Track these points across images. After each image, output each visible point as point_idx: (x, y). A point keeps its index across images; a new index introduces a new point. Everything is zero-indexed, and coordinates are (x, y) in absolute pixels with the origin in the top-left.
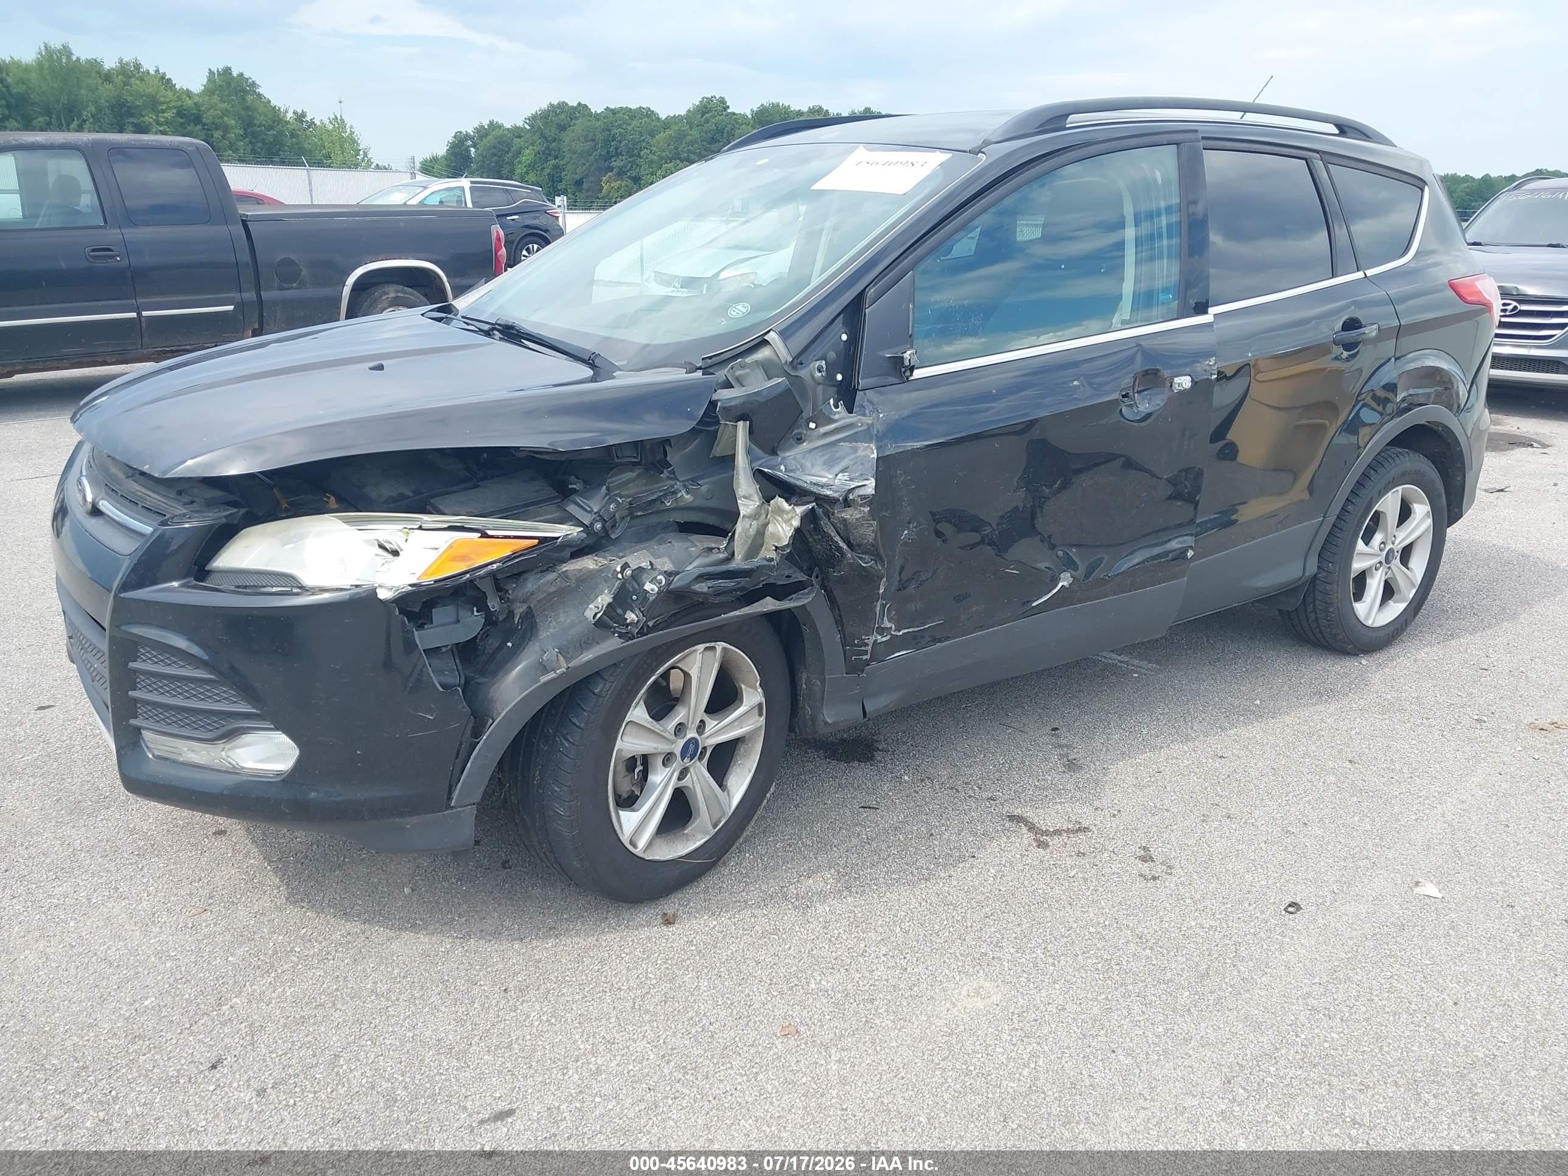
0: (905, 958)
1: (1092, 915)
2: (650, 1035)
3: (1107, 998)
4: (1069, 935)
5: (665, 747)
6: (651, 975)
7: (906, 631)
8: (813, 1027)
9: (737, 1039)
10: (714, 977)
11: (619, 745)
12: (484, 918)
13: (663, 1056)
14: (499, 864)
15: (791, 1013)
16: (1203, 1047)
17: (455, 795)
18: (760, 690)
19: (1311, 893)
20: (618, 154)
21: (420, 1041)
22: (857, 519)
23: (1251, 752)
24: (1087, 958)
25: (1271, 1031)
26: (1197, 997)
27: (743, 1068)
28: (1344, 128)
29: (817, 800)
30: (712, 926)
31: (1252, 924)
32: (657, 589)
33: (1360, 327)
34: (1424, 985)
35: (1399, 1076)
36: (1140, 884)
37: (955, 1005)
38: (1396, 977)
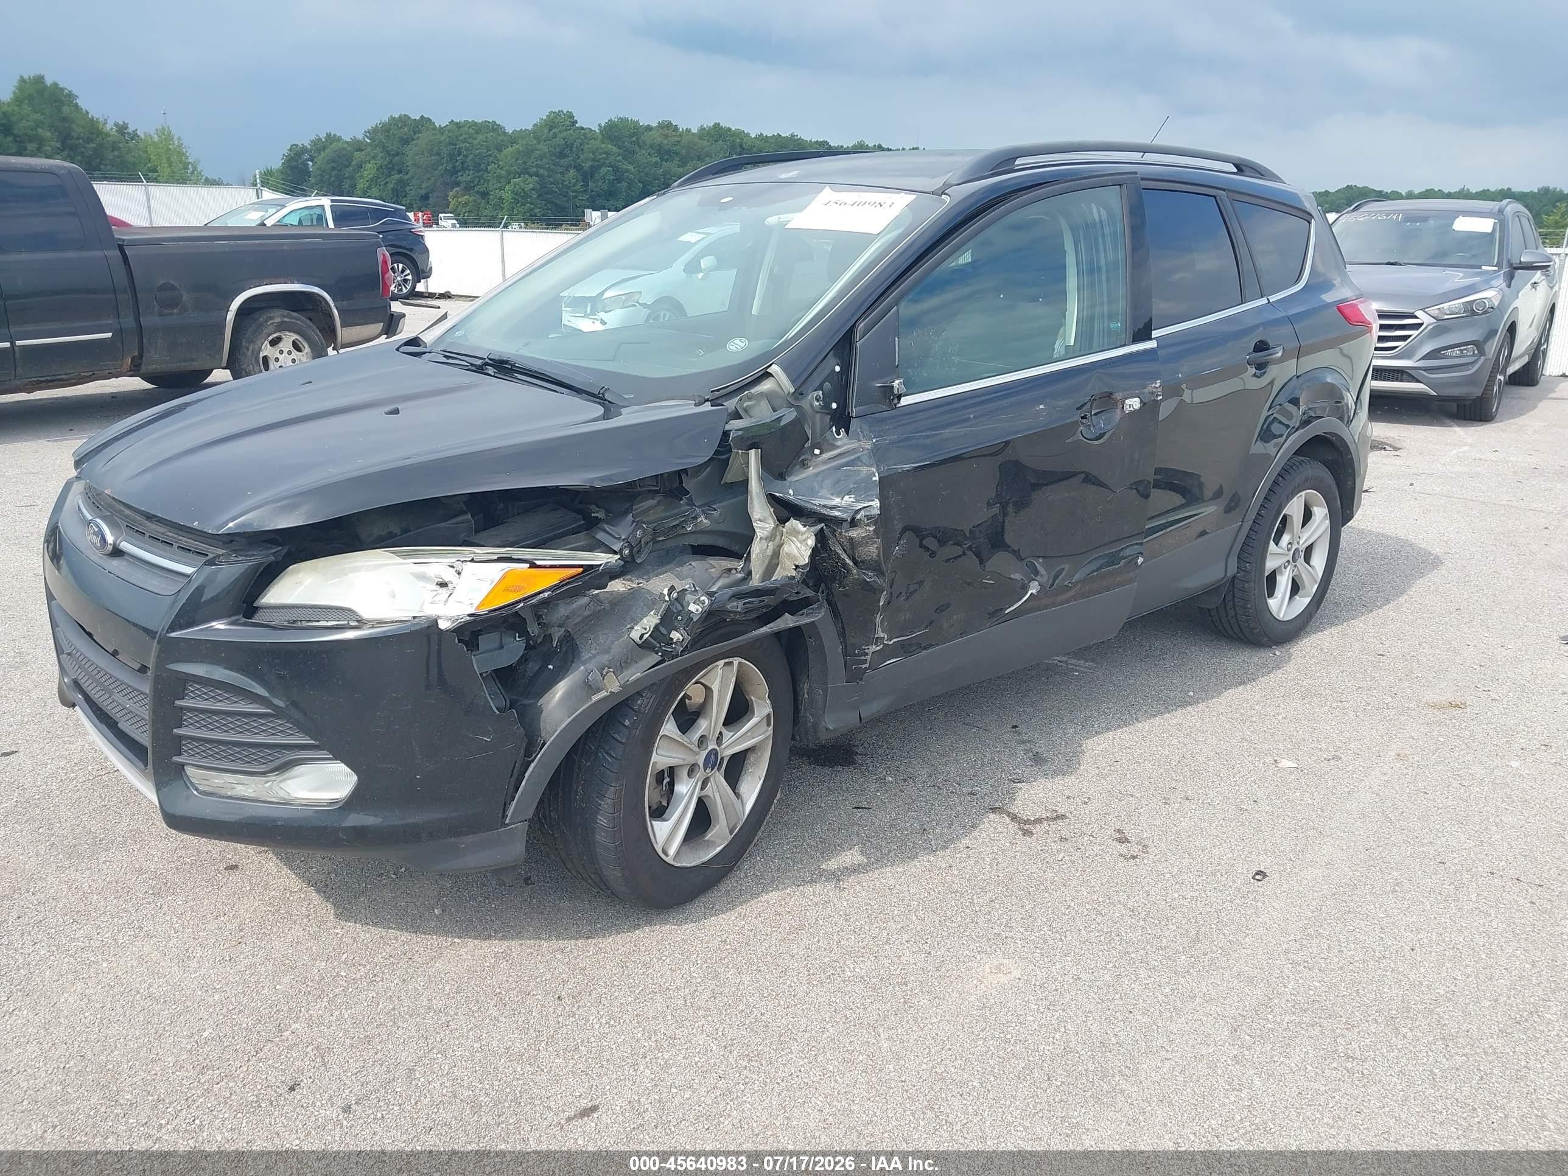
0: (926, 943)
1: (1085, 893)
2: (708, 1029)
3: (1115, 966)
4: (1069, 913)
5: (690, 759)
6: (694, 975)
7: (896, 640)
8: (858, 1011)
9: (790, 1026)
10: (755, 972)
11: (654, 758)
12: (520, 933)
13: (725, 1047)
14: (522, 882)
15: (834, 999)
16: (1207, 1002)
17: (510, 813)
18: (768, 701)
19: (1272, 862)
20: (464, 169)
21: (489, 1050)
22: (863, 538)
23: (1194, 739)
24: (1090, 932)
25: (1262, 985)
26: (1193, 959)
27: (802, 1052)
28: (1241, 167)
29: (811, 803)
30: (741, 926)
31: (1227, 892)
32: (701, 610)
33: (1268, 349)
34: (1382, 935)
35: (1378, 1014)
36: (1121, 864)
37: (981, 982)
38: (1358, 930)
